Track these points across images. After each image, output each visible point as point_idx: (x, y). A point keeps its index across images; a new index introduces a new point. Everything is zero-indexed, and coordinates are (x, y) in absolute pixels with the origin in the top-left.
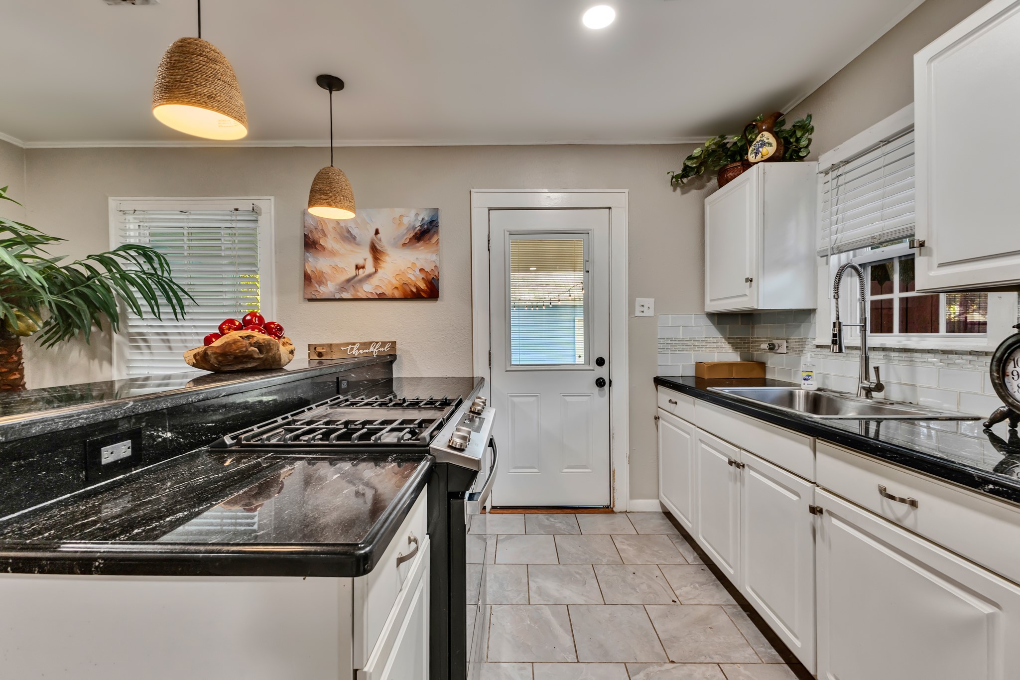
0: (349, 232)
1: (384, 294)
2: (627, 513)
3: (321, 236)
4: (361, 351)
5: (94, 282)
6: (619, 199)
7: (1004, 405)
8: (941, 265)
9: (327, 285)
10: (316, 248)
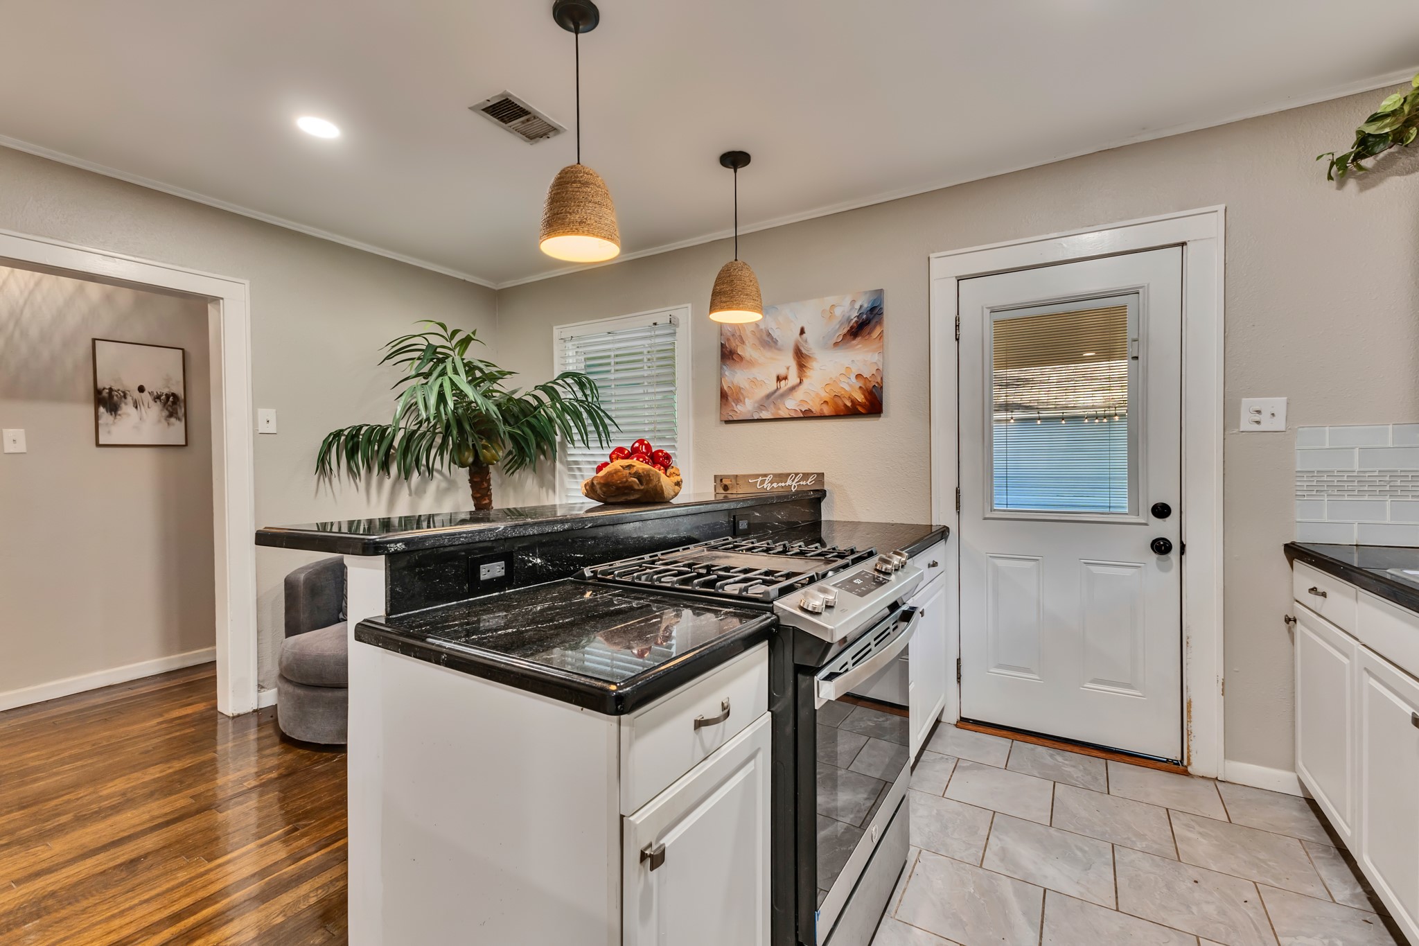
0: (769, 335)
1: (810, 411)
2: (1217, 783)
3: (739, 344)
4: (775, 485)
6: (1204, 225)
9: (744, 403)
10: (733, 359)
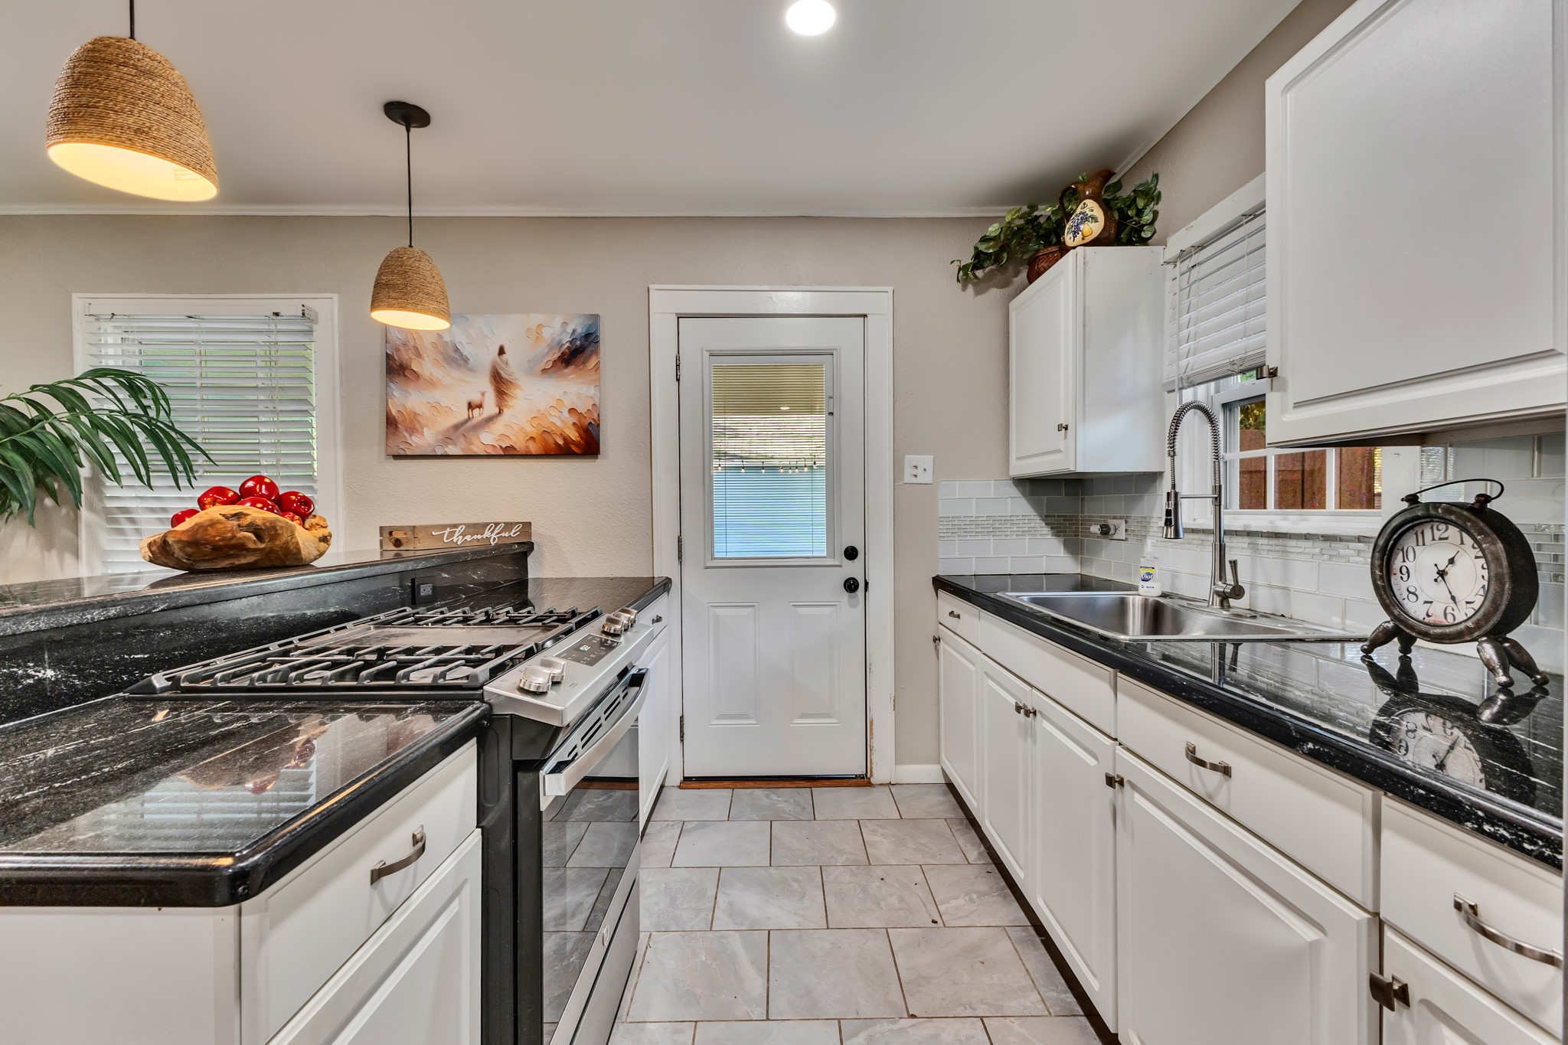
0: (457, 350)
1: (512, 447)
2: (891, 787)
3: (413, 357)
4: (468, 538)
5: (43, 428)
6: (879, 302)
7: (1389, 619)
8: (1298, 405)
9: (422, 434)
10: (405, 376)
